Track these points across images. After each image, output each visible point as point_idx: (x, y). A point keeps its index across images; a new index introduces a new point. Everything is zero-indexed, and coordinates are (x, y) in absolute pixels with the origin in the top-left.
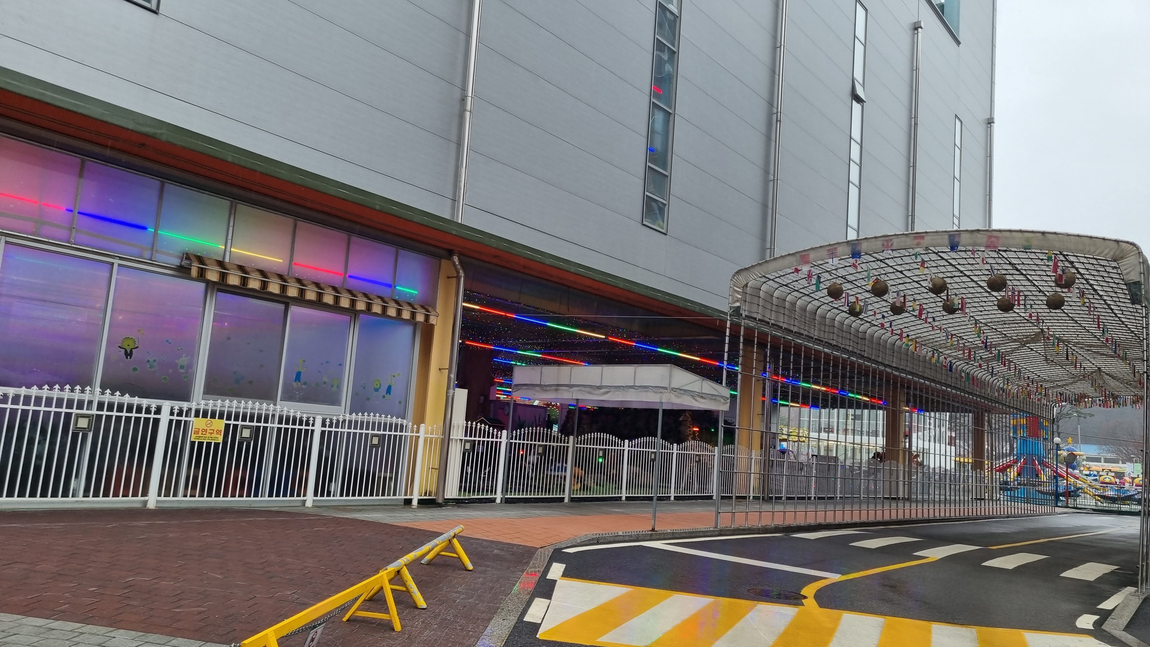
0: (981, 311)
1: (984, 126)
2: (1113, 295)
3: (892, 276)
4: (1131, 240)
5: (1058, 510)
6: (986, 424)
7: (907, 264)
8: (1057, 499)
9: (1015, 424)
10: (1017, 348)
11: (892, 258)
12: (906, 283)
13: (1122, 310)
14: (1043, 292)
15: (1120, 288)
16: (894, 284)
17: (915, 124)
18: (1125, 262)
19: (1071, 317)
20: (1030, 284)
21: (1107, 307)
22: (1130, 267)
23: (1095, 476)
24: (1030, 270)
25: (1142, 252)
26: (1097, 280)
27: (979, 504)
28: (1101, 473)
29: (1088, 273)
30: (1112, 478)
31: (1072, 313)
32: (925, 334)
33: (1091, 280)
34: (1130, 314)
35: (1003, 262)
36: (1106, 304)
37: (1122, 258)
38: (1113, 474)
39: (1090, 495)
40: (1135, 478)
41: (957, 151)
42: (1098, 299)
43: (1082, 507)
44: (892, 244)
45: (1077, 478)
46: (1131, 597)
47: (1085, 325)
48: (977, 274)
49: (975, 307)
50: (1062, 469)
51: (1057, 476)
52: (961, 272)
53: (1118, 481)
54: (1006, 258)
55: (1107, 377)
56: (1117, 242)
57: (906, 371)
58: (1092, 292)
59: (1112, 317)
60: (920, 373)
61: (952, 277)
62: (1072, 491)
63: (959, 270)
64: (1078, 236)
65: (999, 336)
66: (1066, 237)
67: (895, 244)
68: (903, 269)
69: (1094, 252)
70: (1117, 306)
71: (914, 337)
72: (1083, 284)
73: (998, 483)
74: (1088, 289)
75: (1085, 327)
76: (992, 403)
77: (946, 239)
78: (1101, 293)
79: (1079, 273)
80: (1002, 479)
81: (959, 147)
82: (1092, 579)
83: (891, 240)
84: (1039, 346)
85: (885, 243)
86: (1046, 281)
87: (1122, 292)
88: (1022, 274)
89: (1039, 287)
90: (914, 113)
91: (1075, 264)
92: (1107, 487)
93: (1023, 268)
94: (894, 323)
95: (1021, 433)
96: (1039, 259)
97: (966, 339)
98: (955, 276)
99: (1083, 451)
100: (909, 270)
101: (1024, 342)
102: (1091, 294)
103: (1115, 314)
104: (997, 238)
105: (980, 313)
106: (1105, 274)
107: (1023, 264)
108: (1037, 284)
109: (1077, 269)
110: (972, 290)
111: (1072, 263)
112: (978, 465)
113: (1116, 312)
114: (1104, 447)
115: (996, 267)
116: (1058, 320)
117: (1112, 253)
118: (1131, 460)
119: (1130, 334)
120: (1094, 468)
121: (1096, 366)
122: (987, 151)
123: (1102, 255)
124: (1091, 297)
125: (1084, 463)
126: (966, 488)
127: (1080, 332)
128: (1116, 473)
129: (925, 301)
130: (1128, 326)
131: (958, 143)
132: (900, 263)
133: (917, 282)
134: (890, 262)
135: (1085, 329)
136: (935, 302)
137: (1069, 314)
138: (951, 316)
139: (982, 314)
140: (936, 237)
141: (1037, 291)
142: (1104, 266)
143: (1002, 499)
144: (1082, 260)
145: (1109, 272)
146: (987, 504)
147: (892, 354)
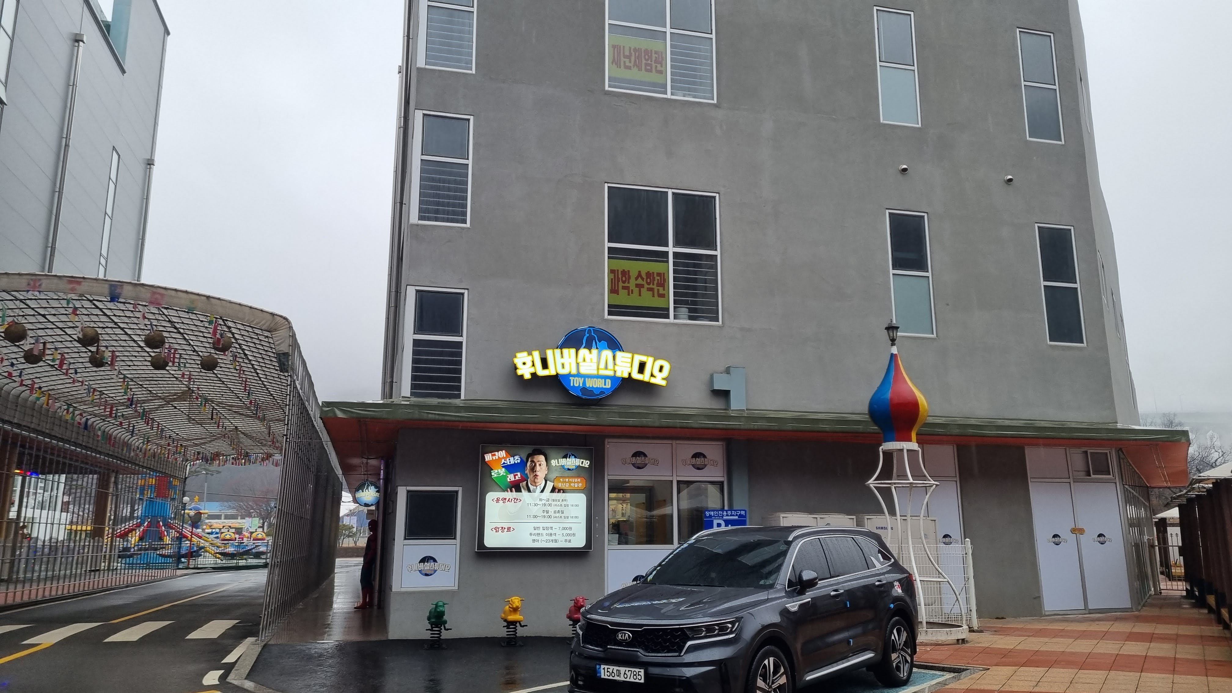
0: (129, 366)
1: (143, 166)
2: (261, 360)
3: (32, 319)
4: (284, 315)
5: (179, 572)
6: (112, 485)
7: (53, 308)
8: (179, 561)
9: (143, 484)
10: (162, 406)
11: (35, 299)
12: (48, 328)
13: (266, 375)
14: (197, 352)
15: (268, 355)
16: (31, 328)
17: (66, 145)
18: (276, 334)
19: (220, 378)
20: (185, 343)
21: (253, 371)
22: (281, 339)
23: (217, 533)
24: (188, 329)
25: (292, 327)
26: (249, 346)
27: (92, 577)
28: (222, 530)
29: (242, 339)
30: (232, 534)
31: (220, 374)
32: (59, 387)
33: (244, 345)
34: (272, 379)
35: (163, 319)
36: (253, 368)
37: (276, 330)
38: (233, 530)
39: (211, 554)
40: (254, 532)
41: (112, 186)
42: (246, 363)
43: (201, 566)
44: (40, 285)
45: (200, 537)
46: (252, 647)
47: (230, 386)
48: (132, 327)
49: (123, 361)
50: (187, 530)
51: (181, 537)
52: (116, 323)
53: (237, 536)
54: (166, 316)
55: (242, 435)
56: (273, 314)
57: (29, 428)
58: (243, 356)
59: (257, 380)
60: (47, 431)
61: (103, 328)
62: (195, 552)
63: (113, 321)
64: (240, 304)
65: (144, 392)
66: (229, 304)
67: (43, 285)
68: (47, 313)
69: (253, 321)
70: (263, 370)
71: (46, 389)
72: (236, 348)
73: (117, 551)
74: (239, 353)
75: (230, 388)
76: (125, 463)
77: (106, 289)
78: (250, 358)
79: (234, 337)
80: (121, 546)
81: (115, 182)
82: (215, 636)
83: (40, 280)
84: (184, 406)
85: (32, 283)
86: (202, 342)
87: (269, 359)
88: (180, 333)
89: (194, 347)
90: (65, 133)
91: (232, 329)
92: (228, 543)
93: (182, 327)
94: (25, 372)
95: (148, 494)
96: (199, 320)
97: (106, 394)
98: (107, 327)
99: (208, 508)
100: (54, 315)
101: (168, 400)
102: (242, 358)
103: (260, 378)
104: (162, 295)
105: (128, 368)
106: (257, 342)
107: (183, 323)
108: (192, 344)
109: (233, 334)
110: (123, 344)
111: (229, 327)
112: (97, 533)
113: (261, 376)
114: (226, 504)
115: (155, 323)
116: (206, 380)
117: (267, 324)
118: (250, 515)
119: (269, 397)
120: (215, 526)
121: (234, 425)
122: (144, 193)
123: (259, 325)
124: (241, 360)
125: (207, 521)
126: (80, 559)
127: (225, 392)
128: (236, 528)
129: (66, 350)
130: (269, 389)
131: (113, 177)
132: (44, 306)
133: (61, 329)
134: (32, 304)
135: (230, 390)
136: (78, 352)
137: (218, 375)
138: (95, 369)
139: (130, 368)
140: (95, 285)
141: (192, 350)
142: (257, 334)
143: (119, 568)
144: (239, 326)
145: (261, 340)
146: (101, 576)
147: (15, 408)
